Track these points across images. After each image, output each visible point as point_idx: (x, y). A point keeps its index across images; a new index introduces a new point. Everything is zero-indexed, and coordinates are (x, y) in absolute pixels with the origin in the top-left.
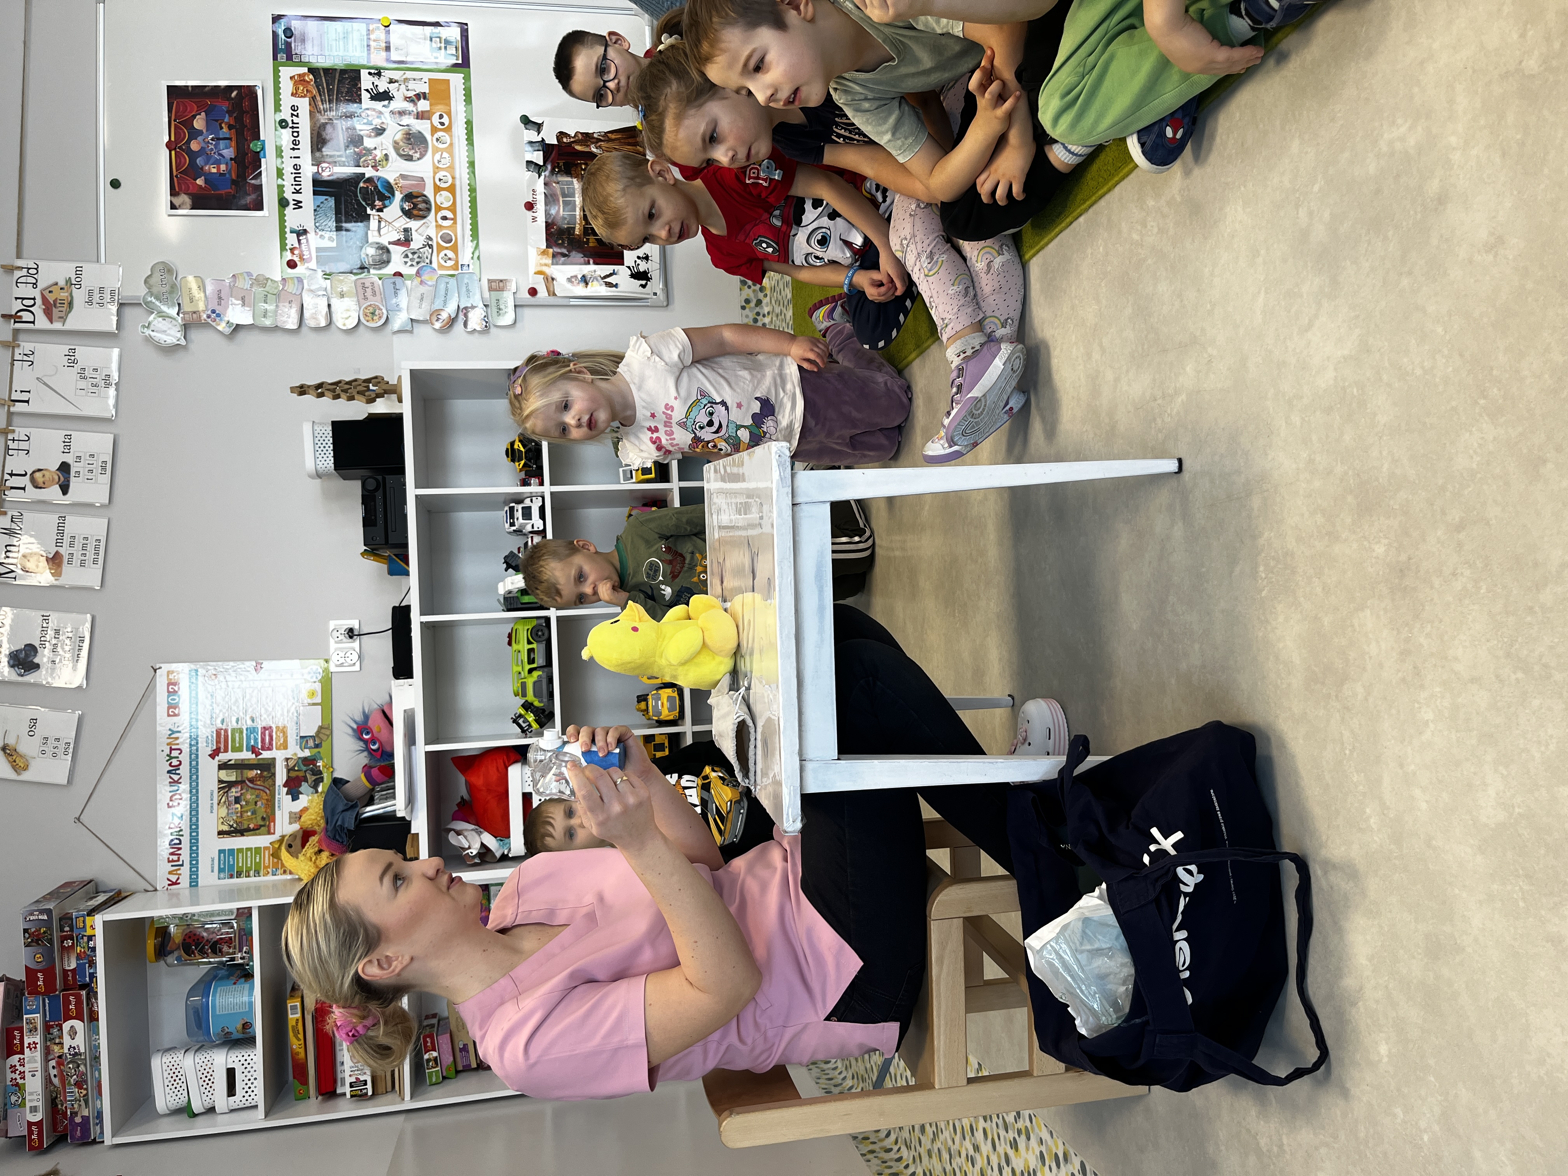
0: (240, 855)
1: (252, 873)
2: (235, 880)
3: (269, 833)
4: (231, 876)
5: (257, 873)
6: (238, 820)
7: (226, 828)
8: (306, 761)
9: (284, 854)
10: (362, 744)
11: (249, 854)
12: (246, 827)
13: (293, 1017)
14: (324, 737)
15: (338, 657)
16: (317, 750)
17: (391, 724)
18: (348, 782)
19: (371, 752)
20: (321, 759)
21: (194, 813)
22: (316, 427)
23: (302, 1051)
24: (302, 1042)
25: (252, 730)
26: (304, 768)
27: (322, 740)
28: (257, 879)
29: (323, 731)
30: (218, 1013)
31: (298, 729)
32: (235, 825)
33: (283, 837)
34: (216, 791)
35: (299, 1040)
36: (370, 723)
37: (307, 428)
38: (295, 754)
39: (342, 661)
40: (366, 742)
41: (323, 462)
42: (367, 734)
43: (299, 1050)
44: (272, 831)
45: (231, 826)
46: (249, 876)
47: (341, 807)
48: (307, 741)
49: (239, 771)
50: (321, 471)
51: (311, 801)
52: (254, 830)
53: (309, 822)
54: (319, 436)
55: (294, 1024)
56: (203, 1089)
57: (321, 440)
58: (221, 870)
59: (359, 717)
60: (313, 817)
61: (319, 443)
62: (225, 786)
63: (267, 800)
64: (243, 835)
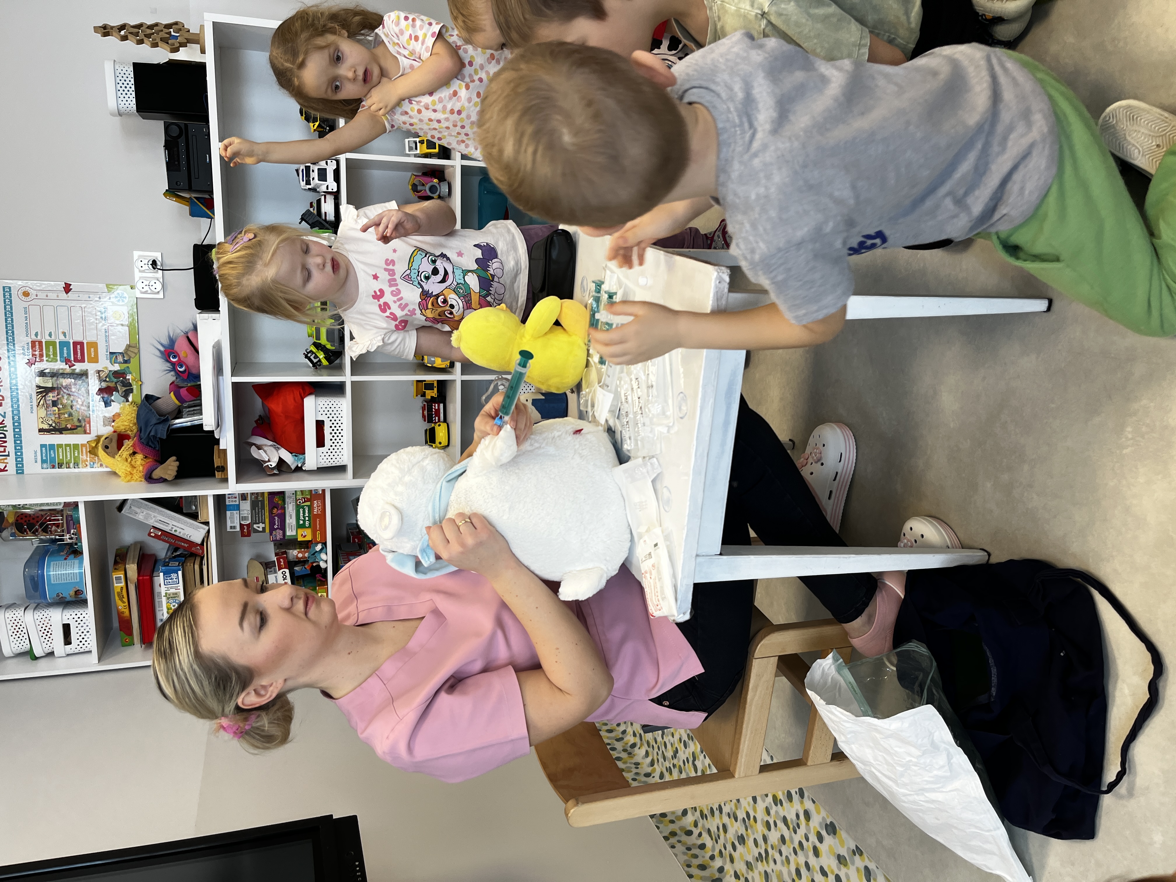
0: (60, 450)
1: (72, 465)
2: (57, 470)
3: (85, 432)
4: (53, 467)
5: (76, 465)
6: (57, 421)
7: (46, 427)
8: (116, 374)
9: (101, 452)
10: (169, 365)
11: (68, 450)
12: (64, 426)
13: (118, 585)
14: (132, 355)
15: (143, 285)
16: (126, 365)
17: (197, 351)
18: (159, 398)
19: (178, 374)
20: (130, 373)
21: (16, 412)
22: (117, 67)
23: (127, 611)
24: (127, 604)
25: (63, 344)
26: (115, 380)
27: (130, 357)
28: (76, 470)
29: (131, 349)
30: (52, 582)
31: (108, 347)
32: (54, 425)
33: (99, 437)
34: (34, 395)
35: (124, 602)
36: (176, 348)
37: (108, 67)
38: (106, 368)
39: (146, 288)
40: (173, 364)
41: (125, 102)
42: (175, 357)
43: (125, 610)
44: (88, 431)
45: (51, 425)
46: (69, 467)
47: (154, 421)
48: (116, 357)
49: (54, 379)
50: (122, 110)
51: (123, 409)
52: (71, 429)
53: (123, 427)
54: (120, 76)
55: (119, 590)
56: (42, 639)
57: (123, 80)
58: (43, 461)
59: (165, 341)
60: (126, 423)
61: (121, 83)
62: (43, 391)
64: (61, 433)
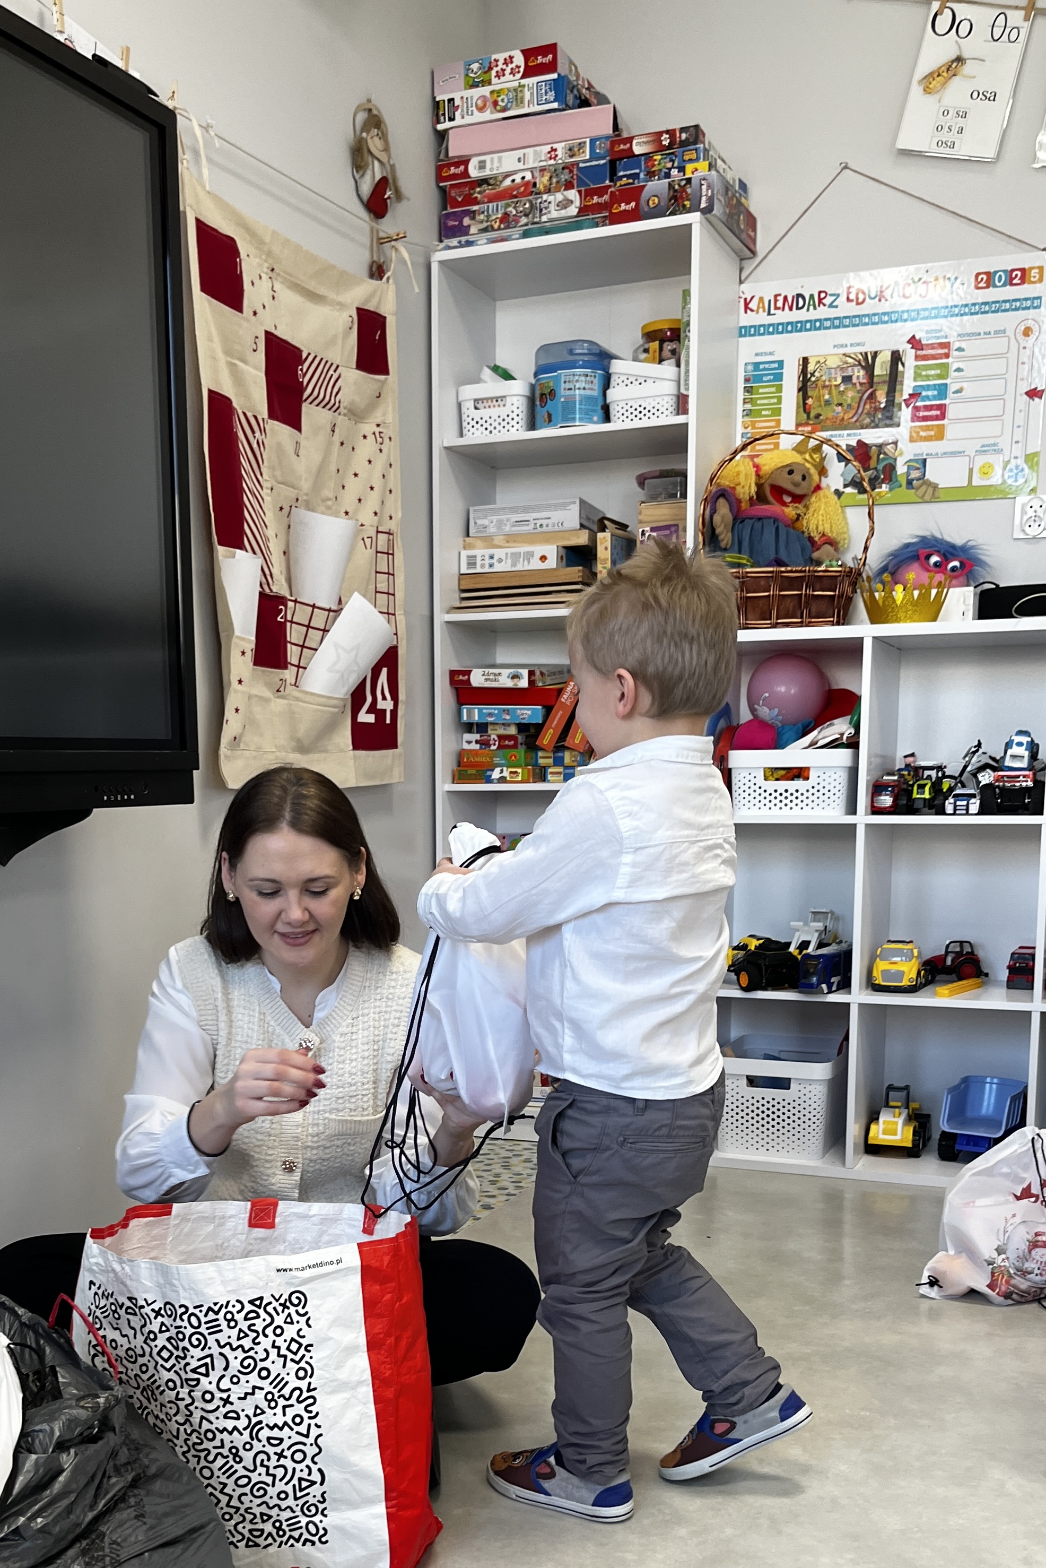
0: (773, 389)
1: (748, 406)
2: (741, 385)
3: (798, 425)
4: (747, 380)
5: (748, 413)
6: (820, 383)
7: (811, 368)
8: (890, 469)
11: (772, 401)
12: (810, 393)
14: (920, 492)
16: (904, 483)
20: (891, 490)
21: (837, 322)
25: (942, 391)
26: (880, 467)
27: (917, 489)
28: (739, 413)
29: (930, 490)
31: (935, 456)
32: (813, 379)
34: (863, 350)
38: (901, 454)
44: (800, 429)
45: (812, 375)
46: (744, 402)
48: (917, 469)
49: (887, 378)
52: (805, 404)
58: (756, 365)
62: (867, 362)
63: (843, 419)
64: (799, 390)
